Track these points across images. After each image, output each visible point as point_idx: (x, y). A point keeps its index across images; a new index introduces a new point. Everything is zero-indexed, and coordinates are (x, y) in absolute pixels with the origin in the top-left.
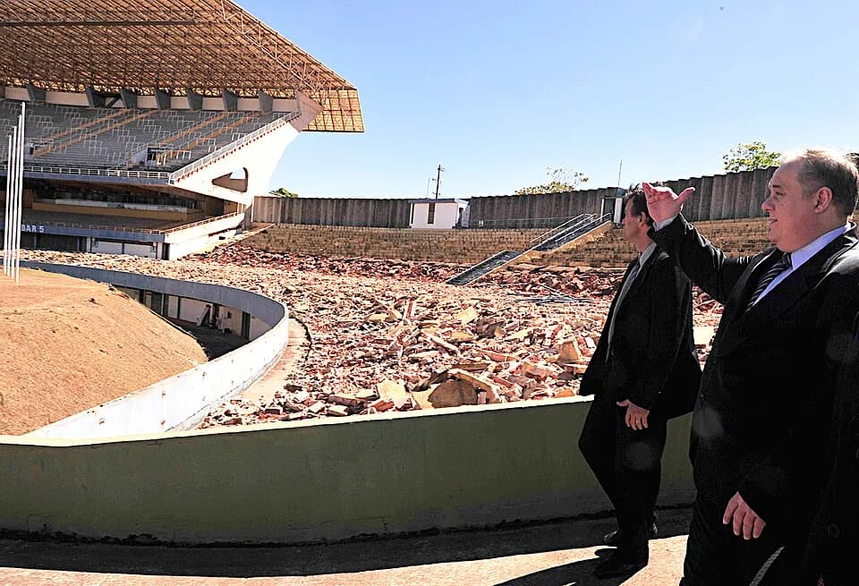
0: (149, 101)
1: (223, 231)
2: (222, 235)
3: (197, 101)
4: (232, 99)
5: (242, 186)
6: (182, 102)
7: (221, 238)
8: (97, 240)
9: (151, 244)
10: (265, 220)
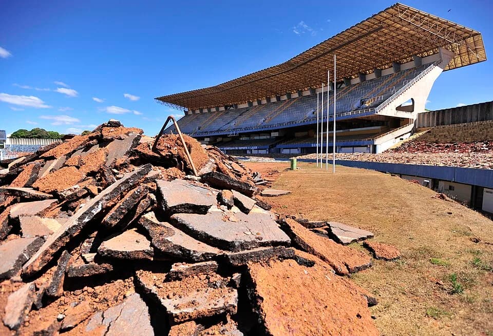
0: (356, 80)
1: (402, 135)
2: (401, 137)
3: (379, 73)
4: (397, 65)
5: (410, 109)
6: (371, 76)
7: (401, 139)
8: (341, 147)
9: (366, 146)
10: (425, 125)
